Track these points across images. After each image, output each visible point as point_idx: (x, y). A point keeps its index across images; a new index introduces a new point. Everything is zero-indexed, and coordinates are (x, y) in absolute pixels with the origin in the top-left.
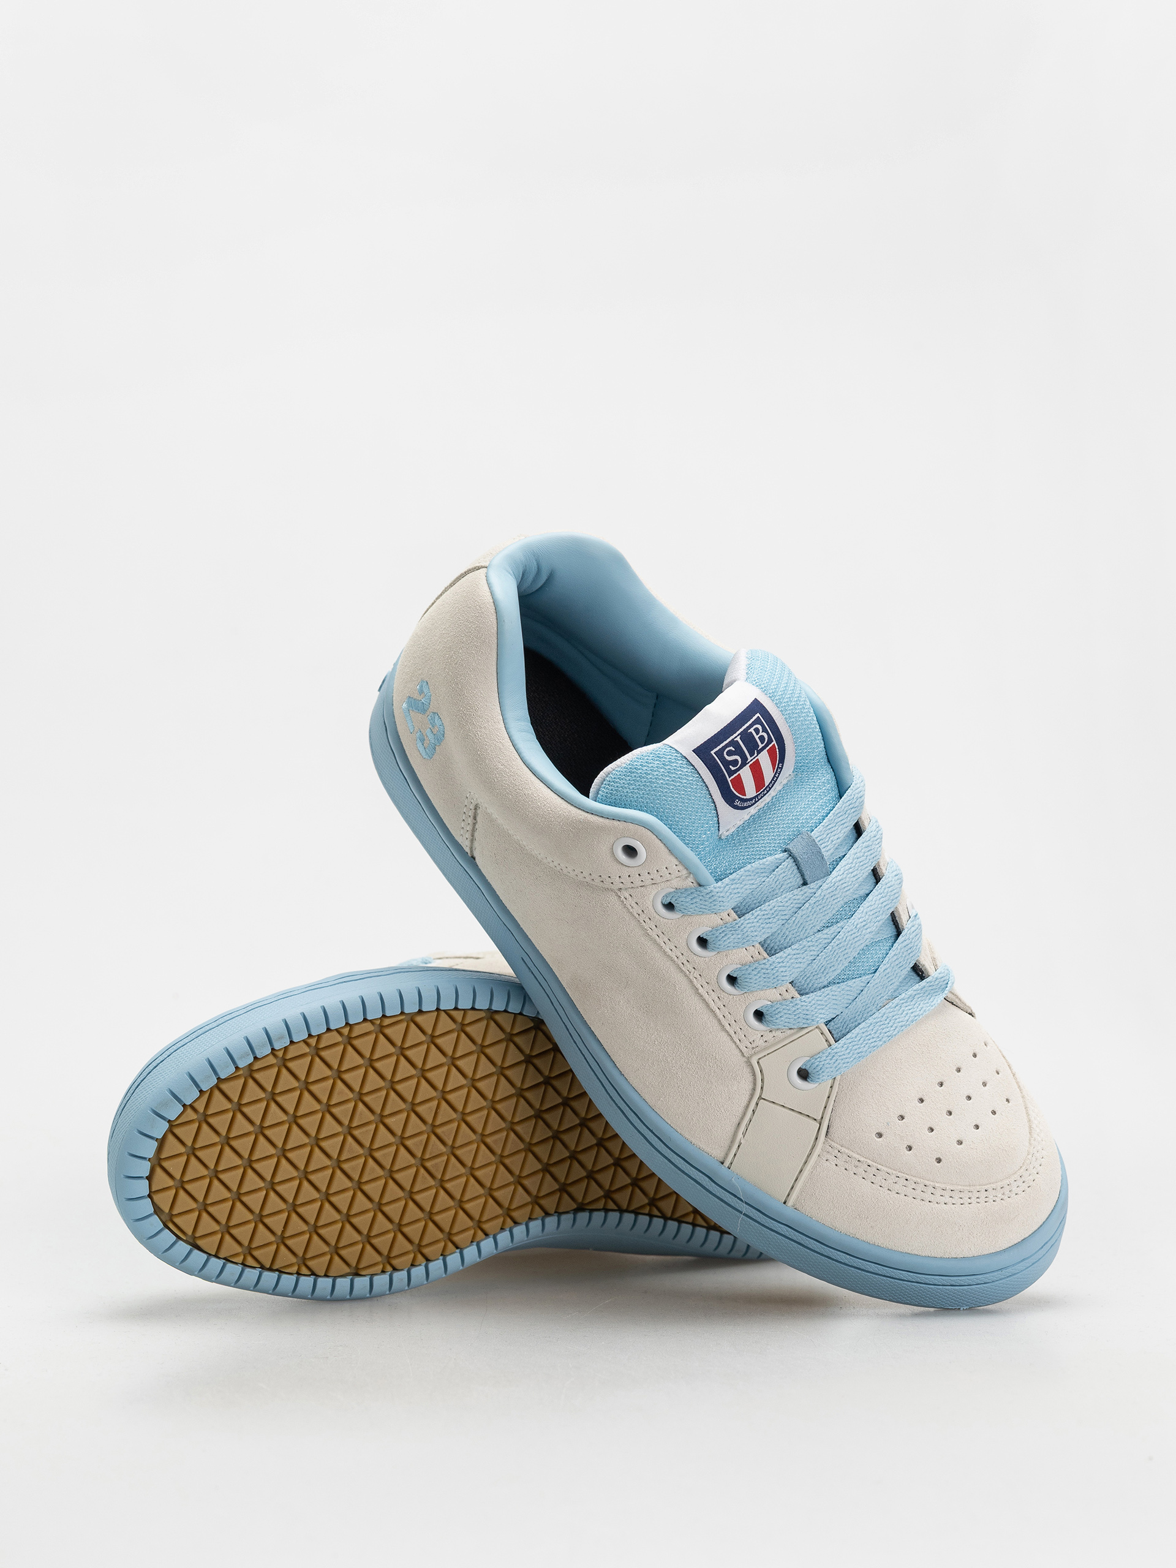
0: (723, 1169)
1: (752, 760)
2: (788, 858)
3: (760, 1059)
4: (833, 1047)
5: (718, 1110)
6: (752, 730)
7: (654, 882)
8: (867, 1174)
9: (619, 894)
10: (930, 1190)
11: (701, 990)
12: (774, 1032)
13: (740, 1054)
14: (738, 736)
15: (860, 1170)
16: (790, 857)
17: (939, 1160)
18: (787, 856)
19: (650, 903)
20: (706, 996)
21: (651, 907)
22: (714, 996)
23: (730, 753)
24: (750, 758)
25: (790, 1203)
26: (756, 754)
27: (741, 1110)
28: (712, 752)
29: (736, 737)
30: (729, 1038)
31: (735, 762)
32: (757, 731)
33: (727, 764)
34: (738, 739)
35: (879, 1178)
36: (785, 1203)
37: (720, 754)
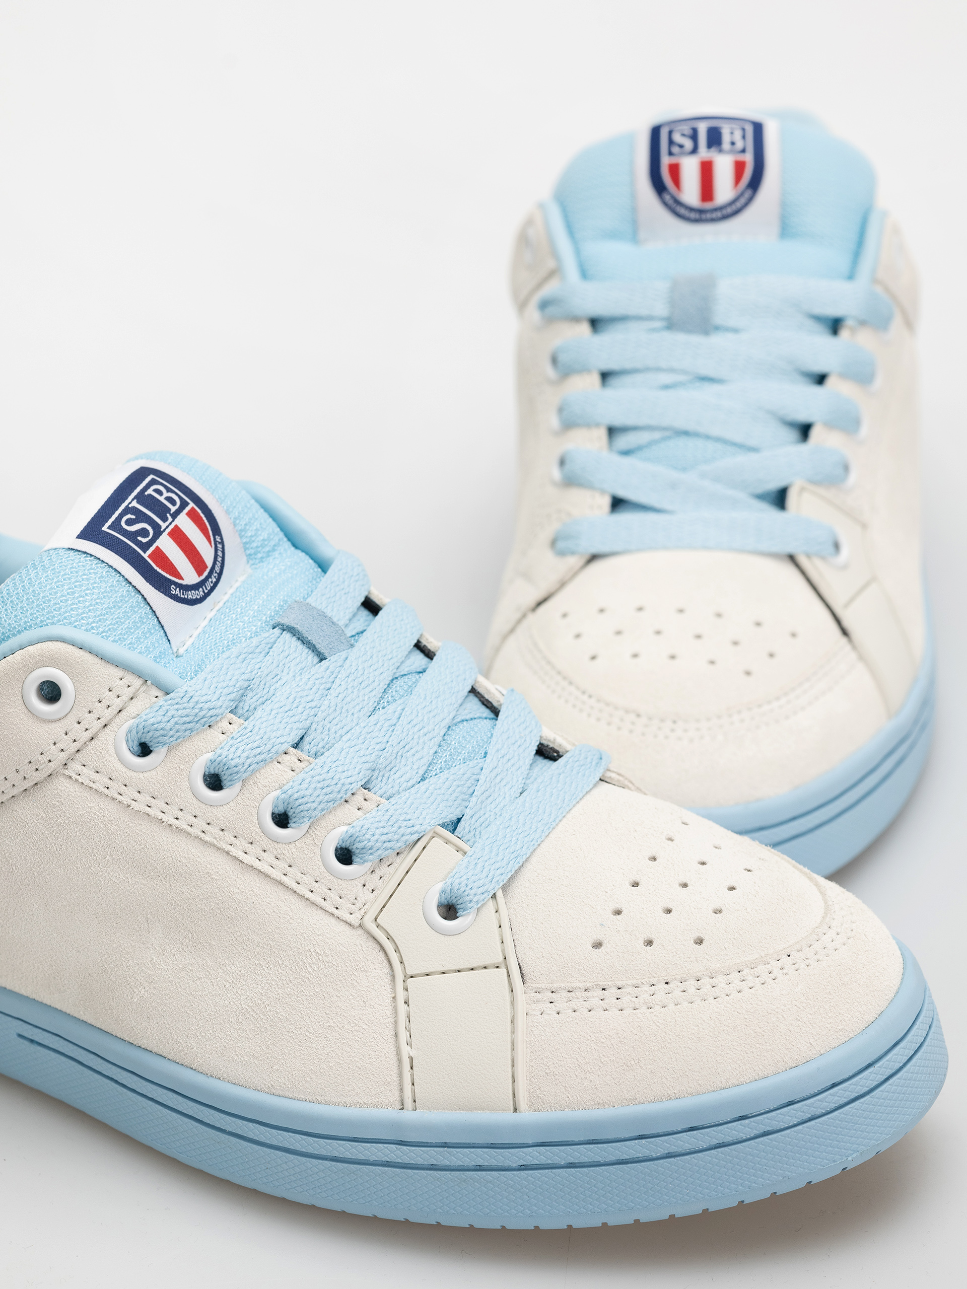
0: (408, 1115)
1: (167, 527)
2: (282, 634)
3: (376, 919)
4: (469, 853)
5: (357, 1028)
6: (150, 491)
7: (103, 722)
8: (606, 1001)
9: (66, 772)
10: (706, 981)
11: (247, 859)
12: (377, 871)
13: (347, 927)
14: (133, 500)
15: (595, 1002)
16: (285, 632)
17: (700, 941)
18: (280, 631)
19: (113, 759)
20: (257, 864)
21: (119, 766)
22: (269, 857)
23: (130, 522)
24: (163, 525)
25: (523, 1104)
26: (170, 519)
27: (389, 1012)
28: (105, 528)
29: (131, 501)
30: (320, 912)
31: (144, 533)
32: (157, 491)
33: (132, 536)
34: (135, 504)
35: (625, 999)
36: (515, 1110)
37: (116, 526)
